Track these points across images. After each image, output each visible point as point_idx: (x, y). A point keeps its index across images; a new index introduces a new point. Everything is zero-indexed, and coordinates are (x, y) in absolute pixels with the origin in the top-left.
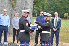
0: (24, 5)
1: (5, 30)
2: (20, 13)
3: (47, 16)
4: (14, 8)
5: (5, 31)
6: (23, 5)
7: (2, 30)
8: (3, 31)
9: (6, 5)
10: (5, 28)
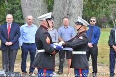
0: (67, 8)
1: (31, 49)
6: (64, 7)
7: (27, 51)
9: (37, 9)
10: (30, 47)
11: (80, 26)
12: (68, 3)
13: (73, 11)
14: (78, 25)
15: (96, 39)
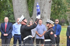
0: (41, 14)
3: (50, 23)
7: (17, 39)
9: (23, 14)
10: (19, 36)
11: (49, 24)
12: (42, 11)
13: (45, 15)
14: (47, 24)
15: (59, 32)
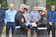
2: (31, 8)
4: (26, 3)
5: (13, 27)
8: (11, 28)
